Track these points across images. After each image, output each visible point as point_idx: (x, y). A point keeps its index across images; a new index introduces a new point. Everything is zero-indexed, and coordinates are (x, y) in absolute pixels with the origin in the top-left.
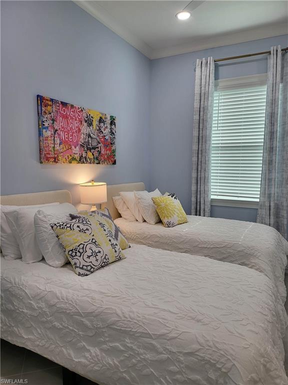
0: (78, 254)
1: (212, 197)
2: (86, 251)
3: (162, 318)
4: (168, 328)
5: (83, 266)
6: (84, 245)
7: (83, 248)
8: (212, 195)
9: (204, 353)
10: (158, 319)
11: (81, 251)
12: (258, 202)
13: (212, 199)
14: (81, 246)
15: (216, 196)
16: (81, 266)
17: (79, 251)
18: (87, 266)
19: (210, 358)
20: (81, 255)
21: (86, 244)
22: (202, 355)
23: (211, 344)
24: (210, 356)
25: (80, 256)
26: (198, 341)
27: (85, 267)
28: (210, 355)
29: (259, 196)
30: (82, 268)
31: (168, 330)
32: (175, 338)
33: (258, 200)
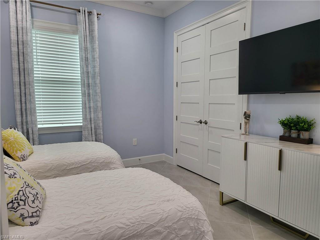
0: (21, 203)
1: (39, 126)
2: (29, 197)
3: (152, 211)
4: (160, 214)
5: (32, 213)
6: (23, 190)
7: (24, 194)
8: (39, 124)
9: (185, 215)
10: (150, 212)
11: (23, 198)
12: (82, 126)
13: (39, 128)
14: (21, 193)
15: (41, 125)
16: (30, 215)
17: (21, 200)
18: (36, 212)
19: (189, 215)
20: (25, 203)
21: (23, 189)
22: (184, 216)
23: (185, 208)
24: (188, 215)
25: (25, 205)
26: (179, 210)
27: (34, 214)
28: (188, 213)
29: (82, 121)
30: (32, 216)
31: (161, 215)
32: (167, 217)
33: (82, 124)
